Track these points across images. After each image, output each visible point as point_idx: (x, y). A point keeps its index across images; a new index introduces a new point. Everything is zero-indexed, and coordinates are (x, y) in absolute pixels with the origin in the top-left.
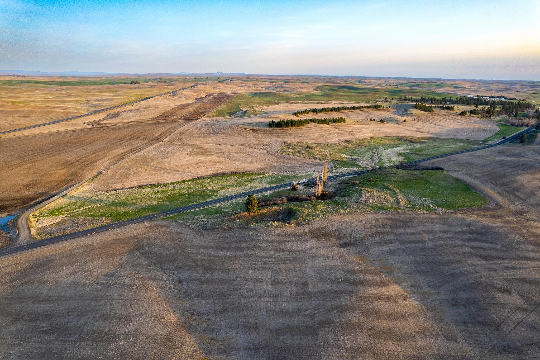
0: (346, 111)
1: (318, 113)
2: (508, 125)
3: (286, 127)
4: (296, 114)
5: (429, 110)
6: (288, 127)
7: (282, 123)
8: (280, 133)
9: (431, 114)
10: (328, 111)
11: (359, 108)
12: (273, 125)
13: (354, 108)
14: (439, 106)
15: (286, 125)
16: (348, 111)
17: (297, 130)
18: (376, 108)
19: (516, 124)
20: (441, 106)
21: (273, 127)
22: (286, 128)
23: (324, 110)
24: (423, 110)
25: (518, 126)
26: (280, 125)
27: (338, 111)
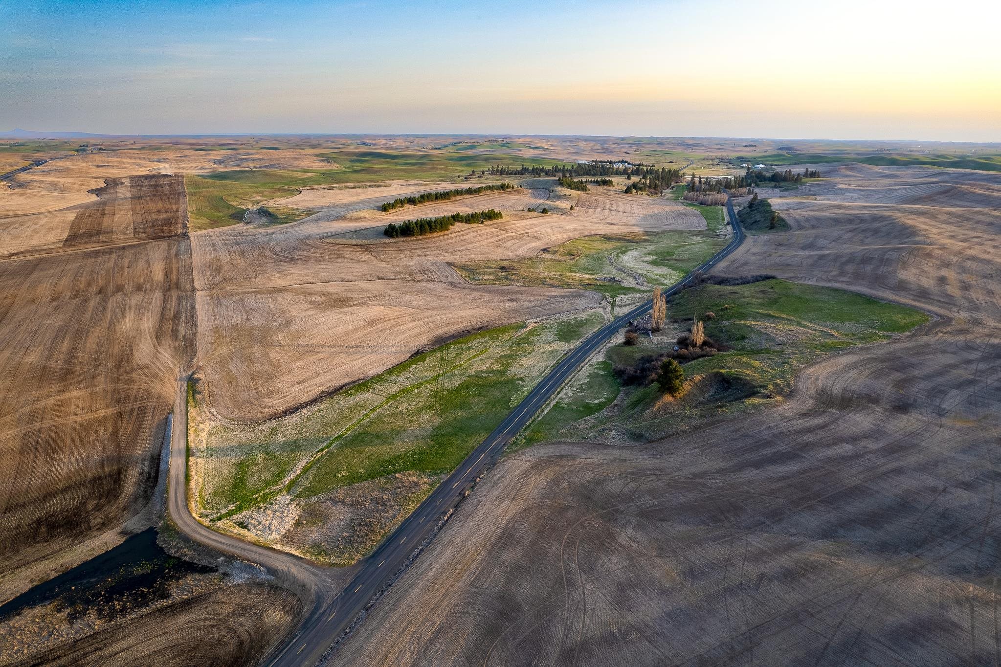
0: (459, 198)
1: (418, 205)
2: (696, 204)
3: (421, 234)
4: (385, 208)
5: (580, 187)
6: (424, 235)
7: (413, 228)
8: (417, 246)
9: (588, 194)
10: (432, 201)
11: (478, 191)
12: (397, 233)
13: (470, 191)
14: (591, 181)
15: (421, 230)
16: (462, 197)
17: (442, 238)
18: (503, 190)
19: (709, 202)
20: (594, 180)
21: (397, 237)
22: (421, 237)
23: (426, 198)
24: (573, 189)
25: (711, 204)
26: (410, 231)
27: (448, 199)
